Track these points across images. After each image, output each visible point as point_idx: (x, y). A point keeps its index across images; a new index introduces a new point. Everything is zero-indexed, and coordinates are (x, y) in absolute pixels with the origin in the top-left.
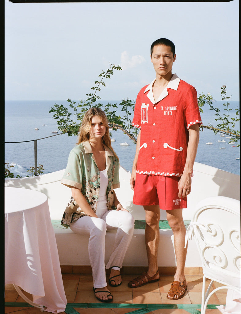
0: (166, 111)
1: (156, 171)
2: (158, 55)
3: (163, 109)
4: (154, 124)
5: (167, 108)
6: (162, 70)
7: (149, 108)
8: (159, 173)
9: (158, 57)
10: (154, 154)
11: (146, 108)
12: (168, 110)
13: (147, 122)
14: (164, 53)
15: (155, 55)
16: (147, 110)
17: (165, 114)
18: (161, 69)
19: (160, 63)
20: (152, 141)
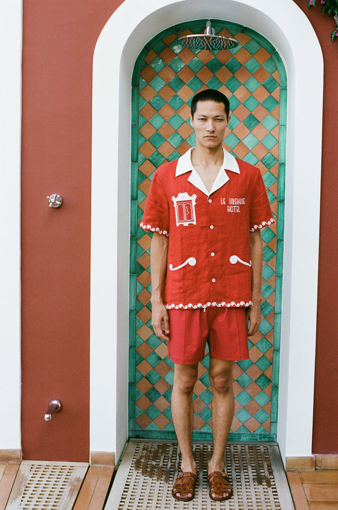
0: (231, 205)
1: (219, 302)
2: (204, 116)
3: (224, 202)
4: (212, 227)
5: (233, 201)
6: (209, 140)
7: (196, 201)
8: (223, 304)
9: (204, 119)
10: (214, 275)
11: (191, 201)
12: (234, 203)
13: (195, 223)
14: (215, 113)
15: (199, 116)
16: (194, 203)
17: (229, 210)
18: (208, 138)
19: (207, 130)
20: (210, 254)
